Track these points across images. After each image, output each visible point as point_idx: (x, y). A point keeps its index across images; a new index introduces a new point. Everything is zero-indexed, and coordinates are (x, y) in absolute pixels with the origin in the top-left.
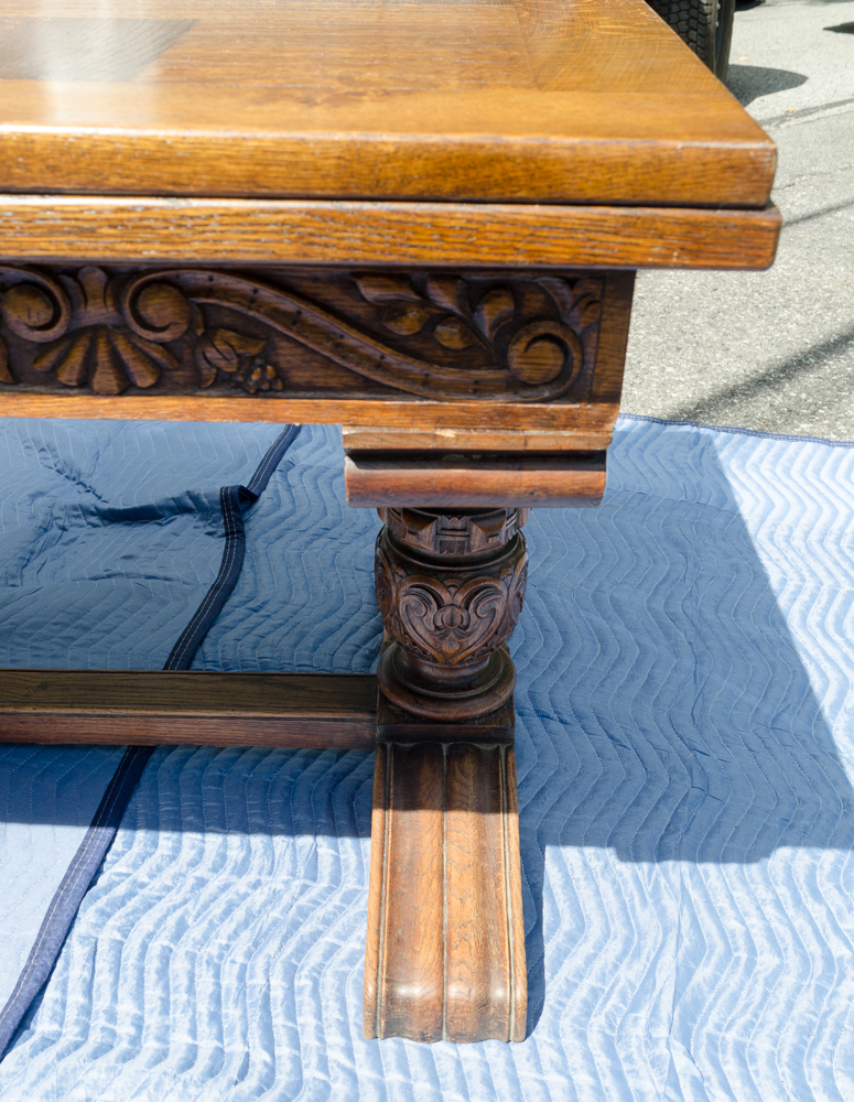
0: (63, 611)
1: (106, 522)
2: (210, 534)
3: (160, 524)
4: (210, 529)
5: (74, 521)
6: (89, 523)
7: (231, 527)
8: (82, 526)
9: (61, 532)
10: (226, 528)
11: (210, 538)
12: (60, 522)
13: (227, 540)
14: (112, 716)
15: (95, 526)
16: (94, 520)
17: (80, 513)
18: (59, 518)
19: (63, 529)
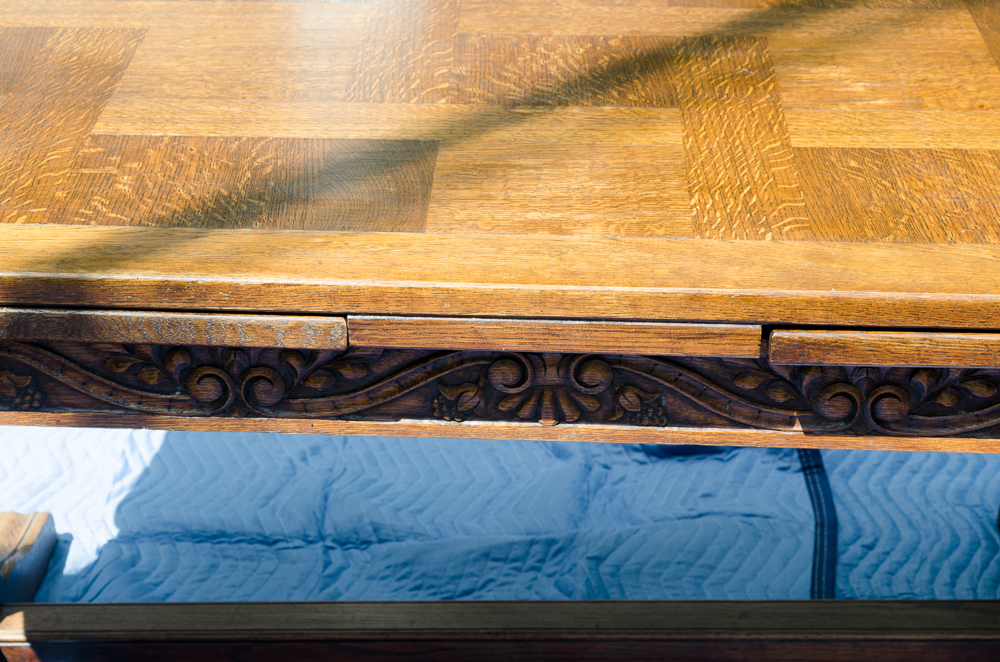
0: (682, 550)
1: (653, 458)
2: (783, 469)
3: (721, 460)
4: (783, 464)
5: (616, 458)
6: (635, 461)
7: (808, 461)
8: (626, 464)
9: (604, 470)
10: (802, 463)
11: (783, 474)
12: (602, 460)
13: (806, 475)
14: (823, 641)
15: (642, 463)
16: (640, 456)
17: (621, 449)
18: (598, 455)
19: (606, 467)
